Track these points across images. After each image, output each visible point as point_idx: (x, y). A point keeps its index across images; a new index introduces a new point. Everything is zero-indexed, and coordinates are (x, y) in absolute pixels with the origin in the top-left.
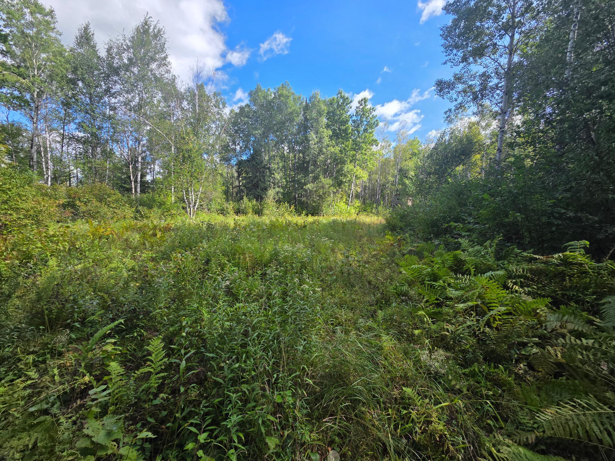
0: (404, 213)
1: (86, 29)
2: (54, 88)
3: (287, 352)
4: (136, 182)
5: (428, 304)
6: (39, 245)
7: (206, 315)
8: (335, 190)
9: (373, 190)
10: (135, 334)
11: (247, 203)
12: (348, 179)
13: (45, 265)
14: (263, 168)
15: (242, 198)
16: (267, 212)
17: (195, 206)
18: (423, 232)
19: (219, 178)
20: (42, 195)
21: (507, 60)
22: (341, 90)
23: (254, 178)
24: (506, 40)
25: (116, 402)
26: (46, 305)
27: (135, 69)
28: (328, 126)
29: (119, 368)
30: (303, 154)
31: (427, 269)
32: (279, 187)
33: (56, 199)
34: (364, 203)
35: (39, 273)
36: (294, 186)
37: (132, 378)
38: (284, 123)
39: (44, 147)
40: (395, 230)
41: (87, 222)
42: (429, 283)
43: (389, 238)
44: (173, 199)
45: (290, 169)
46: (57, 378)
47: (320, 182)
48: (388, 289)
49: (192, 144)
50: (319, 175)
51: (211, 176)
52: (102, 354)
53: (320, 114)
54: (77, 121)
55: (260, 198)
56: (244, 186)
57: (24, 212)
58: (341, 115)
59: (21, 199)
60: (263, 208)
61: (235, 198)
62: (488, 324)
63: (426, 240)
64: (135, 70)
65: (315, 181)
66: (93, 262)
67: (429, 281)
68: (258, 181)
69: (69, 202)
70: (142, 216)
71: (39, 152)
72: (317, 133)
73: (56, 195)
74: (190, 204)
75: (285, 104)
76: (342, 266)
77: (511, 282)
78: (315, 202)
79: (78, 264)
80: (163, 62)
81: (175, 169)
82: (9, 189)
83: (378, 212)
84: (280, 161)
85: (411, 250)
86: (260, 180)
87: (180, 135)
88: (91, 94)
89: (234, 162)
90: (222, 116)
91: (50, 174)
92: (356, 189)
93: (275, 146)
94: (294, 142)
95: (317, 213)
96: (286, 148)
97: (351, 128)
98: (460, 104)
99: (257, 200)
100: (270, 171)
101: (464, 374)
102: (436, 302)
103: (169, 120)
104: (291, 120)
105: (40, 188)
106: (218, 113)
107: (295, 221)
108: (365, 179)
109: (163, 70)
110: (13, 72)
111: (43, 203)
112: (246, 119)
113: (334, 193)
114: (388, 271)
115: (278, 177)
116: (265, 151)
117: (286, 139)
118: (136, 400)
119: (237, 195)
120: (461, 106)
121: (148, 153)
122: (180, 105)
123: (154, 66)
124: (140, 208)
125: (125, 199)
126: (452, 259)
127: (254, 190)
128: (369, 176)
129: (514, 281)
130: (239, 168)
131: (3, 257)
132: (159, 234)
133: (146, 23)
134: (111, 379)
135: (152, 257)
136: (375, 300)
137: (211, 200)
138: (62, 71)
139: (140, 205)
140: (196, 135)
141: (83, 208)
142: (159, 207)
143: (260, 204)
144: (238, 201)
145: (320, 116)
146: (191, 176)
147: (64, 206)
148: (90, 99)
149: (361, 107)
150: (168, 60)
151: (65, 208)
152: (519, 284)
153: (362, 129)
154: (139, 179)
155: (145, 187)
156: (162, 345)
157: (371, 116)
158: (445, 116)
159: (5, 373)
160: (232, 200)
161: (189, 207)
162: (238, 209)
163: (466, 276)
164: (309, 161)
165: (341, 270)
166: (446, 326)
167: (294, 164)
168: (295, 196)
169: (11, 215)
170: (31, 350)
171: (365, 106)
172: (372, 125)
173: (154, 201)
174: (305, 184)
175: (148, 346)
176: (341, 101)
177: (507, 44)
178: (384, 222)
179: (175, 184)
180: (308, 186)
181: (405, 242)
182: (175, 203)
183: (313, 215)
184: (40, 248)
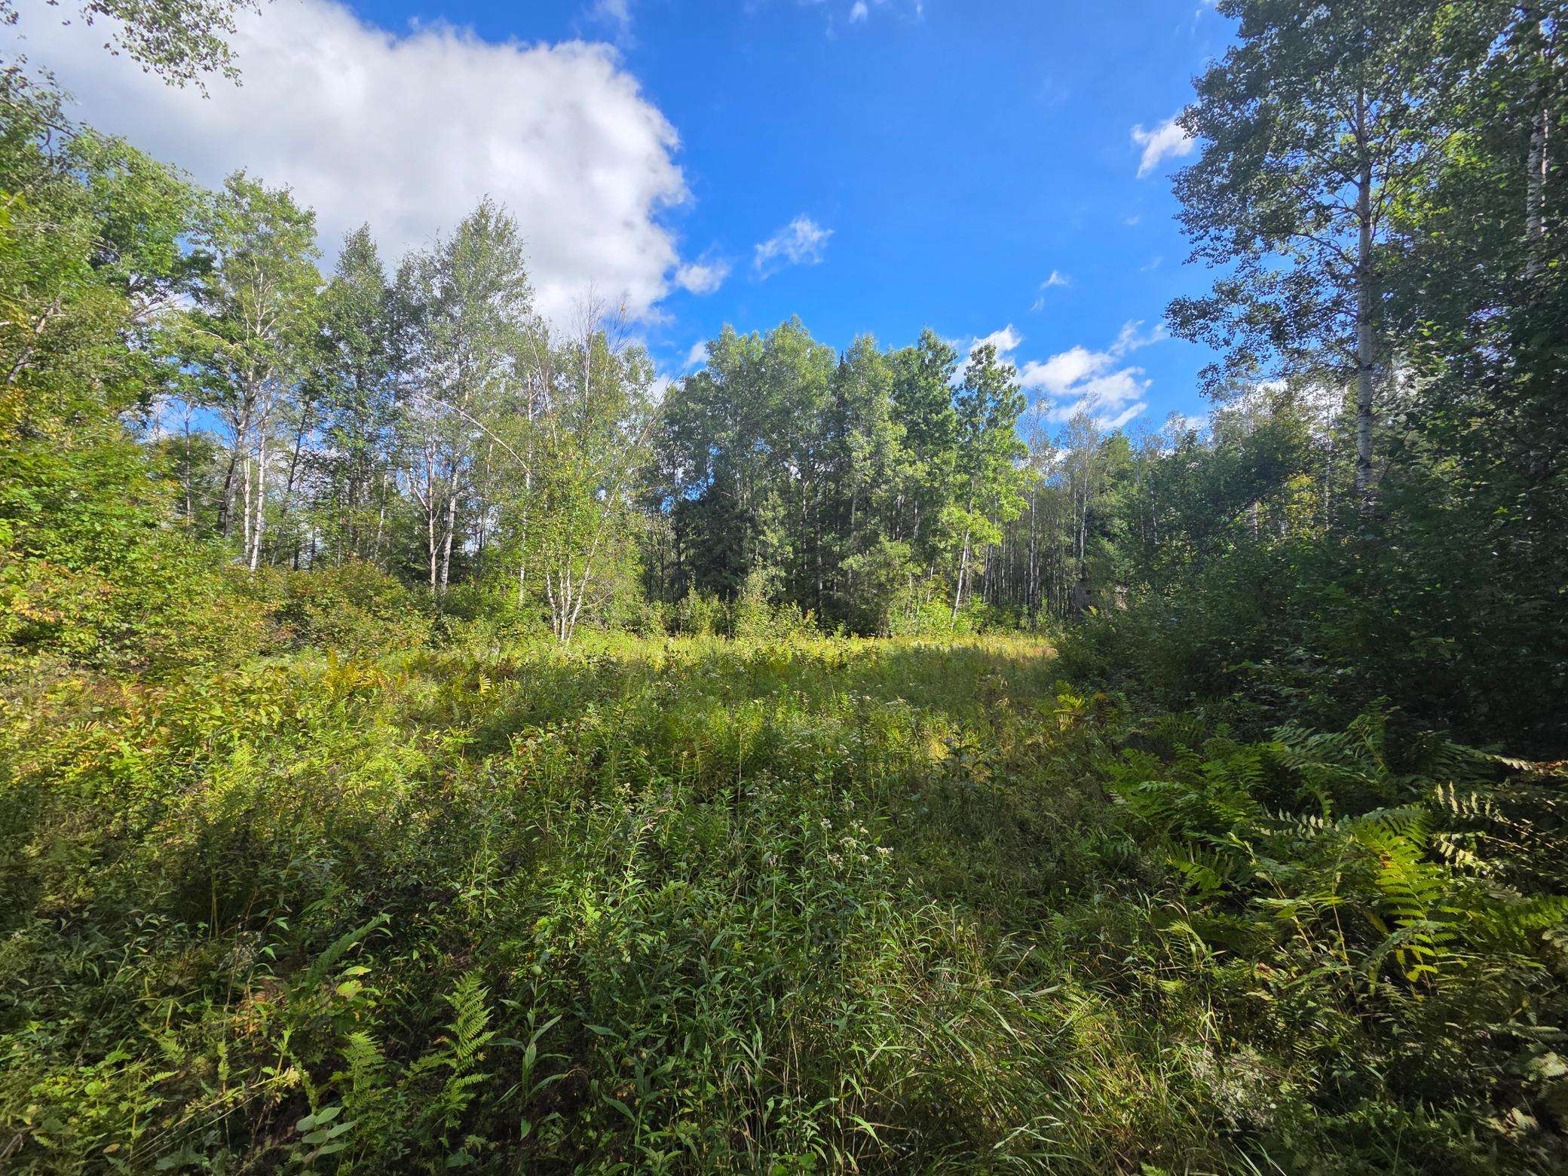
0: (1108, 629)
1: (362, 236)
2: (289, 360)
3: (801, 1027)
4: (440, 556)
5: (1197, 900)
6: (218, 712)
7: (590, 910)
8: (918, 571)
9: (1019, 567)
10: (416, 955)
11: (698, 605)
12: (951, 542)
13: (225, 762)
14: (737, 518)
15: (685, 593)
16: (747, 628)
17: (571, 613)
18: (1166, 685)
19: (631, 545)
20: (236, 591)
21: (1357, 240)
22: (929, 330)
23: (715, 544)
24: (1350, 194)
25: (356, 1149)
26: (217, 866)
27: (457, 309)
28: (896, 416)
29: (372, 1050)
30: (837, 482)
31: (1184, 793)
32: (776, 564)
33: (263, 599)
34: (995, 601)
35: (209, 781)
36: (814, 561)
37: (401, 1083)
38: (787, 412)
39: (251, 483)
40: (1085, 677)
41: (325, 653)
42: (1197, 835)
43: (1071, 701)
44: (522, 596)
45: (804, 520)
46: (223, 1068)
47: (880, 551)
48: (1077, 850)
49: (573, 467)
50: (878, 535)
51: (612, 541)
52: (333, 1008)
53: (876, 387)
54: (327, 426)
55: (729, 592)
56: (692, 564)
57: (194, 631)
58: (930, 388)
59: (191, 601)
60: (738, 616)
61: (667, 592)
62: (1391, 970)
63: (1178, 706)
64: (457, 311)
65: (867, 548)
66: (330, 756)
67: (1194, 829)
68: (724, 552)
69: (289, 606)
70: (447, 640)
71: (240, 494)
72: (869, 433)
73: (264, 590)
74: (561, 608)
75: (792, 368)
76: (944, 776)
77: (1449, 840)
78: (867, 601)
79: (295, 761)
80: (516, 291)
81: (530, 526)
82: (171, 580)
83: (1034, 626)
84: (779, 502)
85: (1135, 735)
86: (731, 549)
87: (546, 447)
88: (360, 367)
89: (666, 506)
90: (644, 401)
91: (256, 543)
92: (972, 567)
93: (768, 464)
94: (812, 456)
95: (873, 630)
96: (794, 470)
97: (955, 417)
98: (1240, 350)
99: (722, 599)
100: (754, 527)
101: (1332, 1132)
102: (1222, 893)
103: (523, 415)
104: (805, 404)
105: (232, 577)
106: (636, 395)
107: (816, 653)
108: (997, 542)
109: (515, 306)
110: (212, 330)
111: (235, 610)
112: (700, 406)
113: (917, 578)
114: (1072, 793)
115: (775, 542)
116: (742, 479)
117: (792, 449)
118: (407, 1151)
119: (672, 585)
120: (1243, 357)
121: (471, 489)
122: (550, 382)
123: (496, 299)
124: (445, 619)
125: (413, 596)
126: (1258, 766)
127: (714, 573)
128: (1008, 532)
129: (1458, 836)
130: (679, 521)
131: (139, 740)
132: (485, 684)
133: (483, 214)
134: (349, 1082)
135: (466, 745)
136: (1042, 878)
137: (610, 599)
138: (309, 326)
139: (446, 613)
140: (581, 447)
141: (318, 620)
142: (489, 617)
143: (730, 608)
144: (676, 600)
145: (877, 393)
146: (566, 542)
147: (279, 616)
148: (359, 376)
149: (979, 367)
150: (526, 284)
151: (279, 621)
152: (1474, 845)
153: (982, 419)
154: (448, 551)
155: (460, 569)
156: (483, 994)
157: (1005, 387)
158: (1202, 382)
159: (108, 1043)
160: (661, 599)
161: (559, 615)
162: (676, 620)
163: (1304, 818)
164: (851, 499)
165: (943, 789)
166: (1259, 971)
167: (814, 508)
168: (816, 585)
169: (166, 637)
170: (171, 983)
171: (990, 363)
172: (1009, 409)
173: (479, 601)
174: (843, 557)
175: (449, 994)
176: (930, 355)
177: (1351, 203)
178: (1053, 653)
179: (528, 562)
180: (850, 560)
181: (1115, 711)
182: (527, 606)
183: (863, 634)
184: (220, 718)
